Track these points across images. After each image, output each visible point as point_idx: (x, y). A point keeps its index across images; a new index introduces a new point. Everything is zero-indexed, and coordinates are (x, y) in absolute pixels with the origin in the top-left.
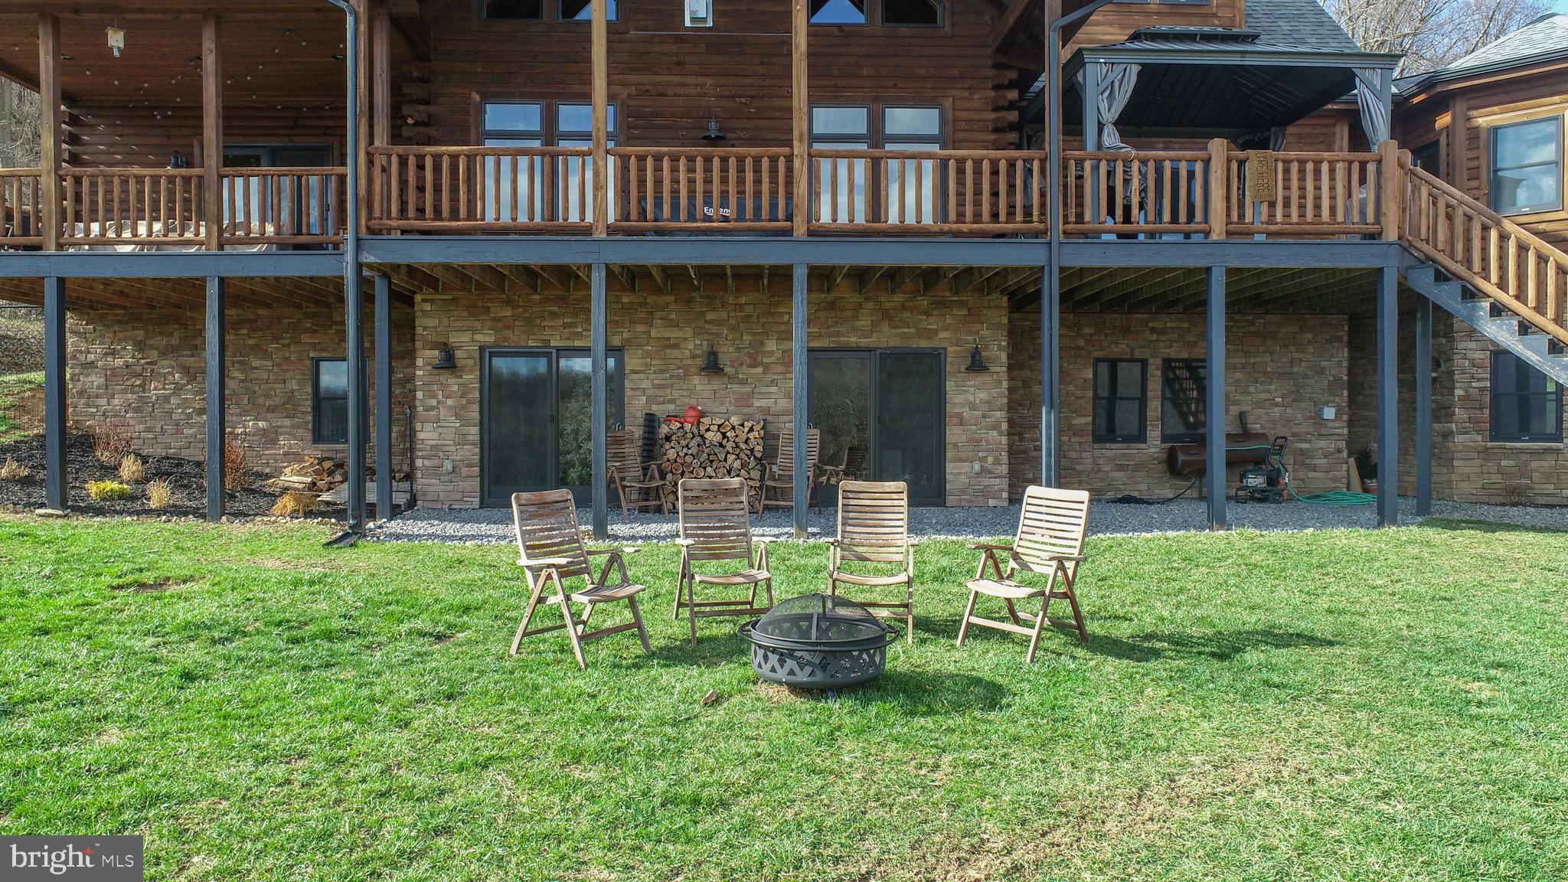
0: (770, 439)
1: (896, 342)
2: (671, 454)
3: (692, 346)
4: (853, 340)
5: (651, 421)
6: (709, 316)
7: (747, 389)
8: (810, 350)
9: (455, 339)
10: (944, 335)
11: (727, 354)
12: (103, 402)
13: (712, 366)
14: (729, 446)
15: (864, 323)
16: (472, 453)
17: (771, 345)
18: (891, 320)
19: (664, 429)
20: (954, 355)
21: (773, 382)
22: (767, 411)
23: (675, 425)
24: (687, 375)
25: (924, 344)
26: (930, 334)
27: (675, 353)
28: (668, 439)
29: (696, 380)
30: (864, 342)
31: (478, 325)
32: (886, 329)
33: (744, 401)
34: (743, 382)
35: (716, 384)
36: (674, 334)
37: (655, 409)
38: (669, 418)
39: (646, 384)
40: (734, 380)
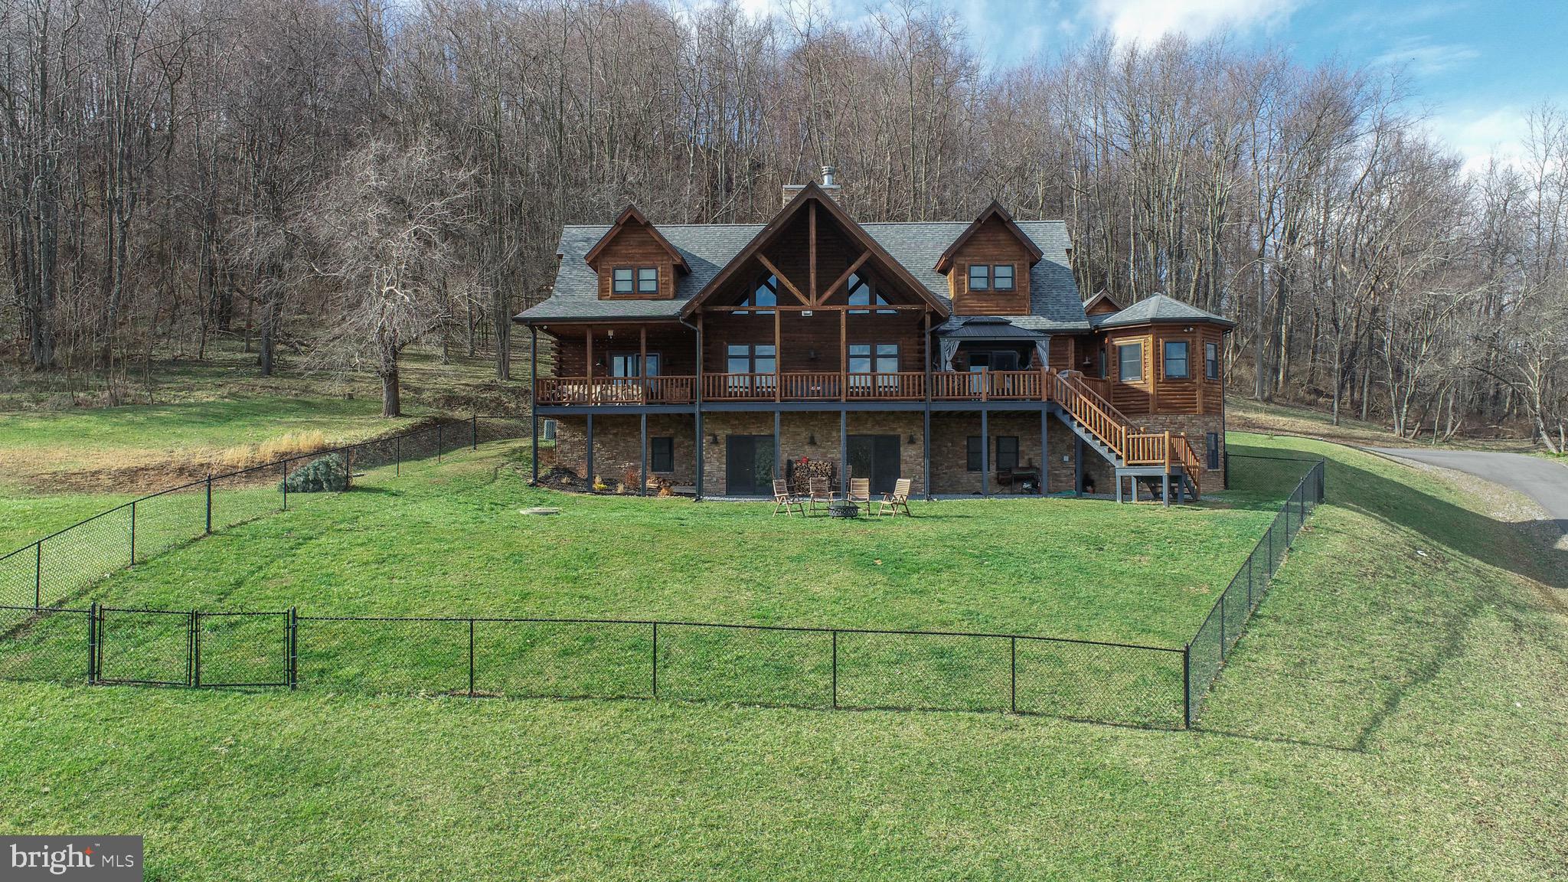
0: (834, 469)
1: (880, 433)
2: (798, 475)
3: (805, 434)
4: (865, 432)
5: (790, 463)
6: (811, 423)
7: (825, 451)
8: (848, 436)
9: (717, 432)
10: (899, 430)
11: (818, 437)
12: (570, 455)
13: (812, 442)
14: (819, 472)
15: (869, 425)
16: (723, 474)
17: (834, 434)
18: (879, 424)
19: (795, 465)
20: (903, 439)
21: (835, 448)
22: (833, 459)
23: (799, 464)
24: (803, 445)
25: (892, 433)
26: (894, 429)
27: (798, 437)
28: (796, 469)
29: (806, 447)
30: (869, 432)
31: (725, 427)
32: (877, 427)
33: (824, 455)
34: (824, 448)
35: (814, 449)
36: (799, 430)
37: (791, 458)
38: (796, 462)
39: (787, 449)
40: (820, 447)
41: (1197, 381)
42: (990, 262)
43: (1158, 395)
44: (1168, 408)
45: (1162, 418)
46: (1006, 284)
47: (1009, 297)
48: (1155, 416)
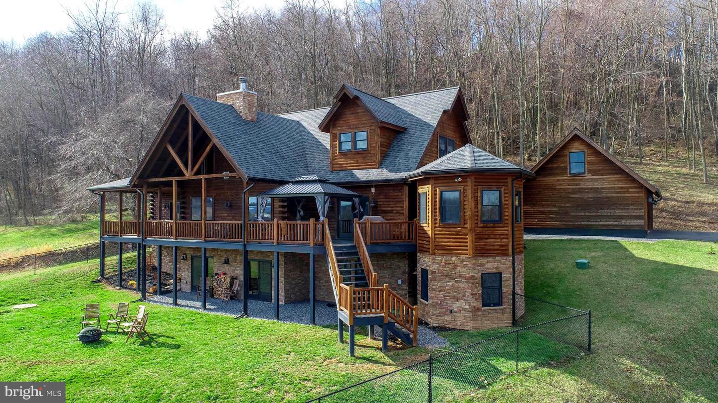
1: (261, 258)
7: (234, 268)
9: (187, 253)
13: (227, 262)
16: (190, 279)
22: (238, 274)
23: (217, 277)
27: (222, 258)
31: (190, 249)
33: (234, 271)
34: (234, 266)
35: (228, 266)
36: (222, 253)
40: (232, 266)
41: (468, 226)
42: (354, 130)
43: (435, 238)
44: (443, 249)
45: (438, 258)
46: (362, 145)
47: (364, 155)
48: (433, 256)
